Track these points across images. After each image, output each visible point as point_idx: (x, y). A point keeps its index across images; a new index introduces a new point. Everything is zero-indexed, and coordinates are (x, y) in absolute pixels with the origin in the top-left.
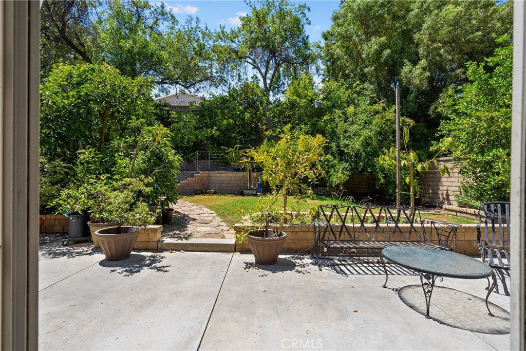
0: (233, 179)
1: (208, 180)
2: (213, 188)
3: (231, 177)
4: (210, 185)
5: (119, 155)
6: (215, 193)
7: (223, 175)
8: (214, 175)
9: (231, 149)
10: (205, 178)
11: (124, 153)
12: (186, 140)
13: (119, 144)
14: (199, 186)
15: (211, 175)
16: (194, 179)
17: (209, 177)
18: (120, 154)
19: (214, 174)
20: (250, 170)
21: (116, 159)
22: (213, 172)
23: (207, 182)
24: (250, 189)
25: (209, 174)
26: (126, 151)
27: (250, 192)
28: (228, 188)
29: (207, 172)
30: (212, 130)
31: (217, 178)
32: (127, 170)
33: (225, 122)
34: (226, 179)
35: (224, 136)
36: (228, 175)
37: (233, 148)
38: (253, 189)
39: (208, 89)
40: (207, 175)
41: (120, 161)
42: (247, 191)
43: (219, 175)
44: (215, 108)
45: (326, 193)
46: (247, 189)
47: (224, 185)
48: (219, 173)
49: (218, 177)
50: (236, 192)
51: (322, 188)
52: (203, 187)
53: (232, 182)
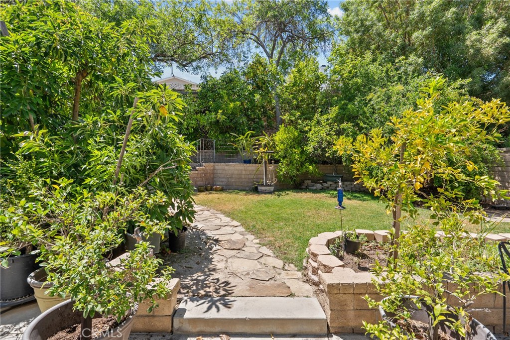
0: (244, 172)
1: (214, 174)
2: (219, 183)
3: (242, 170)
4: (215, 179)
5: (96, 141)
6: (222, 190)
7: (232, 168)
8: (221, 168)
9: (242, 137)
10: (209, 171)
11: (104, 138)
12: (186, 127)
13: (95, 123)
14: (203, 181)
15: (217, 167)
16: (197, 172)
17: (214, 170)
18: (98, 139)
19: (220, 166)
20: (265, 162)
21: (89, 148)
22: (219, 164)
23: (212, 176)
24: (267, 185)
25: (214, 166)
26: (108, 134)
27: (267, 188)
28: (237, 184)
29: (212, 164)
30: (216, 114)
31: (224, 172)
32: (111, 169)
33: (232, 105)
34: (236, 172)
35: (230, 122)
36: (237, 168)
37: (243, 135)
38: (270, 186)
39: (205, 69)
40: (212, 168)
41: (97, 152)
42: (263, 188)
43: (226, 168)
44: (219, 88)
45: (354, 189)
46: (262, 185)
47: (233, 180)
48: (226, 166)
49: (225, 170)
50: (247, 189)
51: (349, 183)
52: (207, 183)
53: (243, 176)
